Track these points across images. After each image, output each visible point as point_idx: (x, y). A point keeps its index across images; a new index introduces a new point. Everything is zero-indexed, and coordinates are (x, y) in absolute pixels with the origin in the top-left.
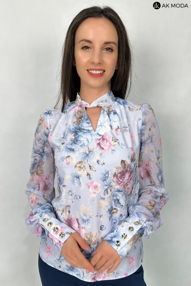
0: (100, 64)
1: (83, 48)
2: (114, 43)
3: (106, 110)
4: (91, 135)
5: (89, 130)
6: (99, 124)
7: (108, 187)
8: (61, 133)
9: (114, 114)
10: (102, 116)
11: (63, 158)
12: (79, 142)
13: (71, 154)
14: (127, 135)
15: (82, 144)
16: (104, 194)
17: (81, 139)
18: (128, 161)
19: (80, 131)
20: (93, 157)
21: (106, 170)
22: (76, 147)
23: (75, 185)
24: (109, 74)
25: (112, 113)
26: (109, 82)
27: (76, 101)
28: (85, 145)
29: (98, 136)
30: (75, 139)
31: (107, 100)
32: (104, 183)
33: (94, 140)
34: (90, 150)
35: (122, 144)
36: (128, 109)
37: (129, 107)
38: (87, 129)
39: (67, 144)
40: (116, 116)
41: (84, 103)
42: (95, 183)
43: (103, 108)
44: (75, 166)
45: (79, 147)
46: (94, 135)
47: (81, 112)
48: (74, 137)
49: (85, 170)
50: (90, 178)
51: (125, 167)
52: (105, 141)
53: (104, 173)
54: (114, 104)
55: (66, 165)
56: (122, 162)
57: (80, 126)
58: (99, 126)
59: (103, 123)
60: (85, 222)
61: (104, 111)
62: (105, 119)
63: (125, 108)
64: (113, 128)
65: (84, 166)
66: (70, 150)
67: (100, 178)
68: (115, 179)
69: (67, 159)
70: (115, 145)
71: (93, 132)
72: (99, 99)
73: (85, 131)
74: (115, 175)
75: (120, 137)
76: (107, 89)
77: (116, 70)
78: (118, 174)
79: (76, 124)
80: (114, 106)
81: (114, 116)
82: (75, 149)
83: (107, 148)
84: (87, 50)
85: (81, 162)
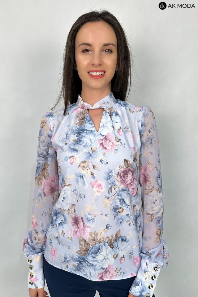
0: (100, 65)
1: (83, 51)
2: (113, 45)
3: (108, 111)
4: (94, 136)
5: (91, 131)
6: (101, 124)
7: (112, 186)
8: (64, 134)
9: (115, 115)
10: (104, 117)
11: (66, 158)
12: (82, 142)
13: (74, 154)
14: (129, 135)
15: (85, 144)
16: (109, 193)
17: (84, 139)
18: (131, 161)
19: (83, 132)
20: (96, 156)
21: (109, 169)
22: (79, 147)
23: (79, 185)
24: (110, 74)
25: (114, 114)
26: (110, 82)
28: (88, 145)
29: (101, 136)
30: (78, 139)
31: (109, 102)
32: (108, 182)
33: (97, 140)
34: (93, 150)
35: (124, 144)
36: (128, 110)
37: (130, 109)
38: (90, 130)
39: (70, 145)
40: (118, 117)
41: (86, 104)
42: (99, 182)
43: (105, 109)
44: (79, 166)
45: (82, 147)
46: (97, 136)
47: (83, 113)
48: (77, 138)
49: (89, 169)
50: (94, 178)
51: (128, 166)
52: (108, 141)
53: (108, 172)
54: (115, 106)
55: (69, 165)
56: (125, 161)
57: (83, 127)
58: (102, 127)
59: (105, 124)
60: (90, 221)
61: (106, 112)
62: (108, 121)
63: (126, 110)
64: (115, 128)
65: (88, 166)
66: (74, 150)
67: (104, 177)
68: (119, 178)
69: (71, 159)
70: (118, 145)
71: (96, 132)
72: (101, 101)
73: (88, 132)
74: (118, 174)
75: (122, 137)
76: (108, 91)
77: (116, 71)
78: (121, 173)
79: (78, 125)
80: (116, 108)
81: (116, 117)
82: (78, 149)
83: (110, 148)
84: (87, 53)
85: (84, 161)
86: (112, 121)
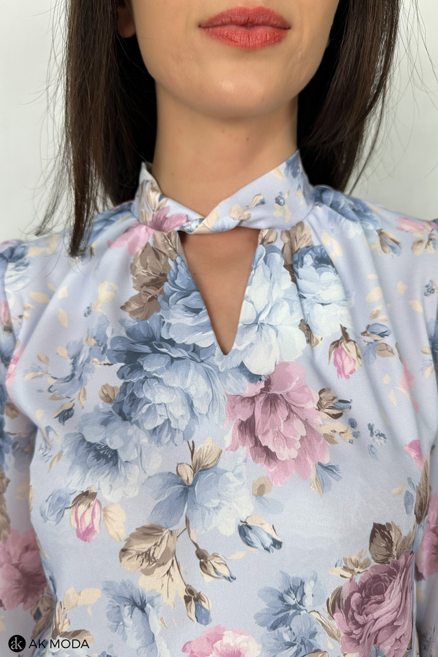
3: (279, 245)
4: (208, 376)
5: (195, 349)
6: (247, 313)
7: (297, 653)
9: (316, 266)
10: (258, 275)
11: (59, 499)
12: (144, 410)
13: (100, 482)
15: (160, 422)
17: (155, 395)
19: (155, 351)
20: (216, 502)
21: (286, 577)
22: (127, 440)
25: (309, 260)
27: (135, 202)
28: (173, 431)
29: (245, 380)
30: (124, 391)
31: (286, 197)
32: (280, 638)
34: (199, 462)
37: (380, 233)
38: (189, 340)
39: (86, 419)
40: (328, 275)
41: (173, 209)
43: (264, 233)
44: (124, 551)
45: (145, 440)
46: (223, 375)
47: (157, 253)
48: (119, 383)
49: (174, 572)
50: (202, 616)
51: (390, 556)
52: (282, 412)
53: (278, 585)
54: (312, 218)
55: (73, 539)
57: (155, 326)
58: (248, 326)
59: (266, 313)
61: (271, 248)
62: (278, 294)
63: (367, 233)
64: (317, 335)
65: (170, 554)
66: (98, 456)
68: (338, 623)
69: (82, 508)
70: (337, 437)
71: (217, 358)
72: (248, 192)
73: (176, 353)
79: (133, 313)
80: (316, 228)
81: (320, 273)
82: (120, 454)
83: (294, 454)
85: (151, 528)
86: (301, 297)
